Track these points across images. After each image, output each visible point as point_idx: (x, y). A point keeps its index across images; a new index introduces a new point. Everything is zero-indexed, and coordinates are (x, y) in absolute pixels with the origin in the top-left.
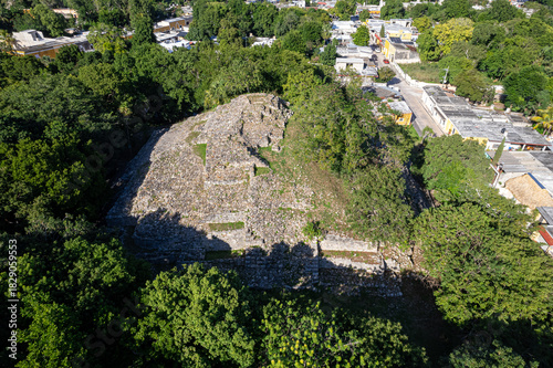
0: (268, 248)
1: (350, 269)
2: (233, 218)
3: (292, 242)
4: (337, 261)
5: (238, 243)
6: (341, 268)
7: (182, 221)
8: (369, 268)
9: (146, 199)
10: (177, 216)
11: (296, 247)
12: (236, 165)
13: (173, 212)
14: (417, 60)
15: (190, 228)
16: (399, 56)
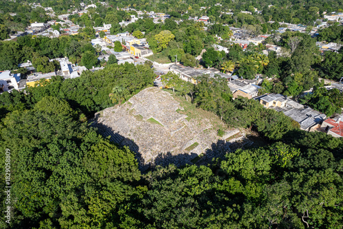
0: (210, 148)
1: (236, 142)
2: (192, 142)
3: (215, 142)
4: (232, 141)
5: (199, 151)
6: (234, 143)
7: (173, 154)
8: (240, 138)
9: (149, 153)
10: (169, 153)
11: (218, 143)
12: (177, 121)
13: (166, 152)
14: (151, 54)
15: (179, 155)
16: (143, 53)
